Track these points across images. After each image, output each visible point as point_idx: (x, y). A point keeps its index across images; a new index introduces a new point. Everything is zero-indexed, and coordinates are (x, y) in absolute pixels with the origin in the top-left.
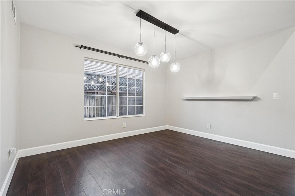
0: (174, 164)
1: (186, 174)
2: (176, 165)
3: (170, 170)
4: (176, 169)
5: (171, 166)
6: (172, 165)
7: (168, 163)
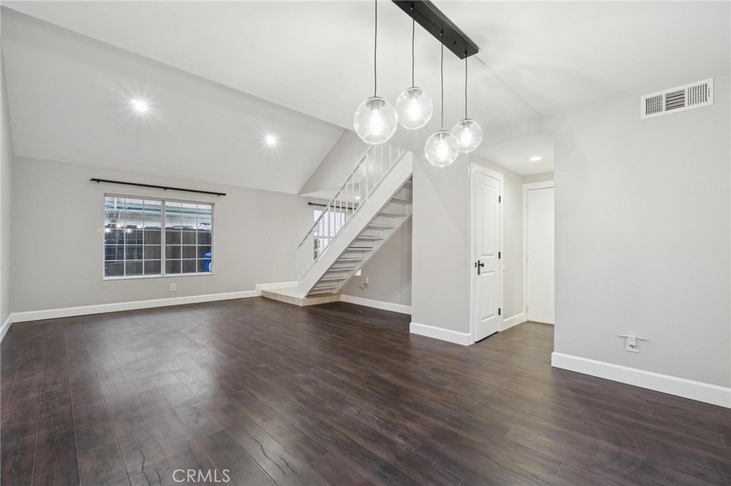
0: (383, 432)
1: (361, 409)
2: (378, 429)
3: (393, 415)
4: (381, 419)
5: (391, 426)
6: (387, 429)
7: (398, 436)
